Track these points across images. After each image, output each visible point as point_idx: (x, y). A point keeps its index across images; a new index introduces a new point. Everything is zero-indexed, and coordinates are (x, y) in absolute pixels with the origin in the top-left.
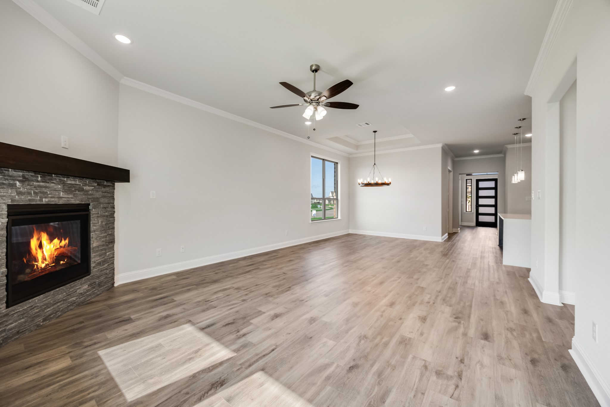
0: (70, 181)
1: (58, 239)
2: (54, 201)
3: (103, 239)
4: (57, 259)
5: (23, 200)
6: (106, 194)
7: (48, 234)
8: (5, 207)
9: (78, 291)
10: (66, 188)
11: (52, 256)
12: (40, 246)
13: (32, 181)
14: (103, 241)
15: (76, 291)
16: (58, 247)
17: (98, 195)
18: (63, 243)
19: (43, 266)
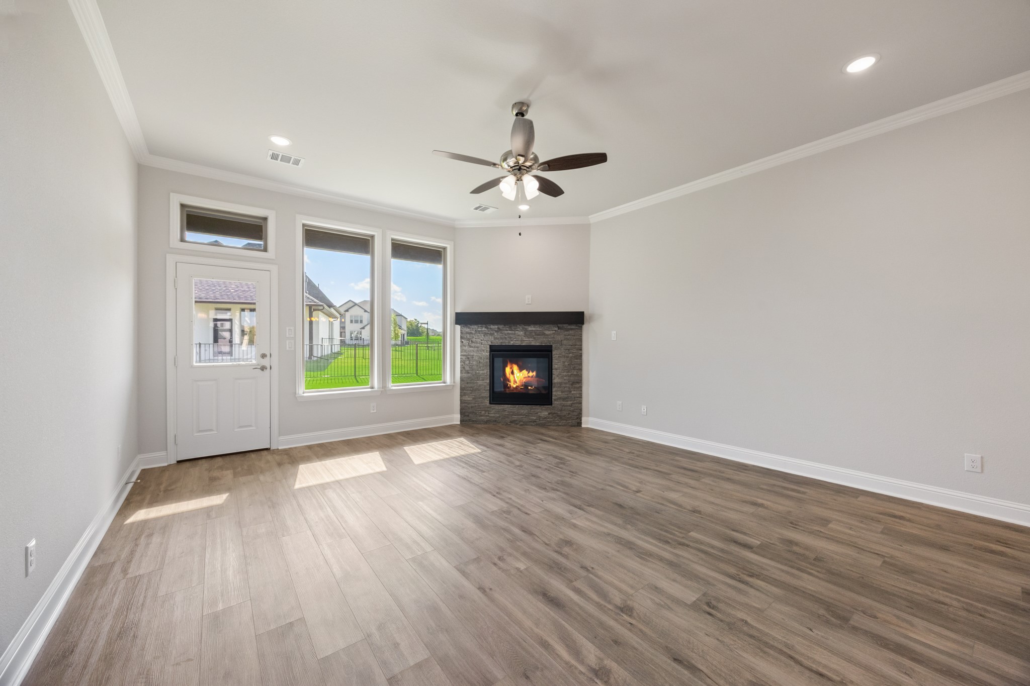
0: (531, 328)
1: (527, 370)
2: (518, 343)
3: (565, 378)
4: (526, 385)
5: (497, 343)
6: (569, 337)
7: (518, 366)
8: (488, 346)
9: (539, 414)
10: (527, 333)
11: (521, 381)
12: (512, 373)
13: (504, 330)
14: (565, 380)
15: (537, 413)
16: (527, 376)
17: (559, 338)
18: (531, 374)
19: (515, 386)
